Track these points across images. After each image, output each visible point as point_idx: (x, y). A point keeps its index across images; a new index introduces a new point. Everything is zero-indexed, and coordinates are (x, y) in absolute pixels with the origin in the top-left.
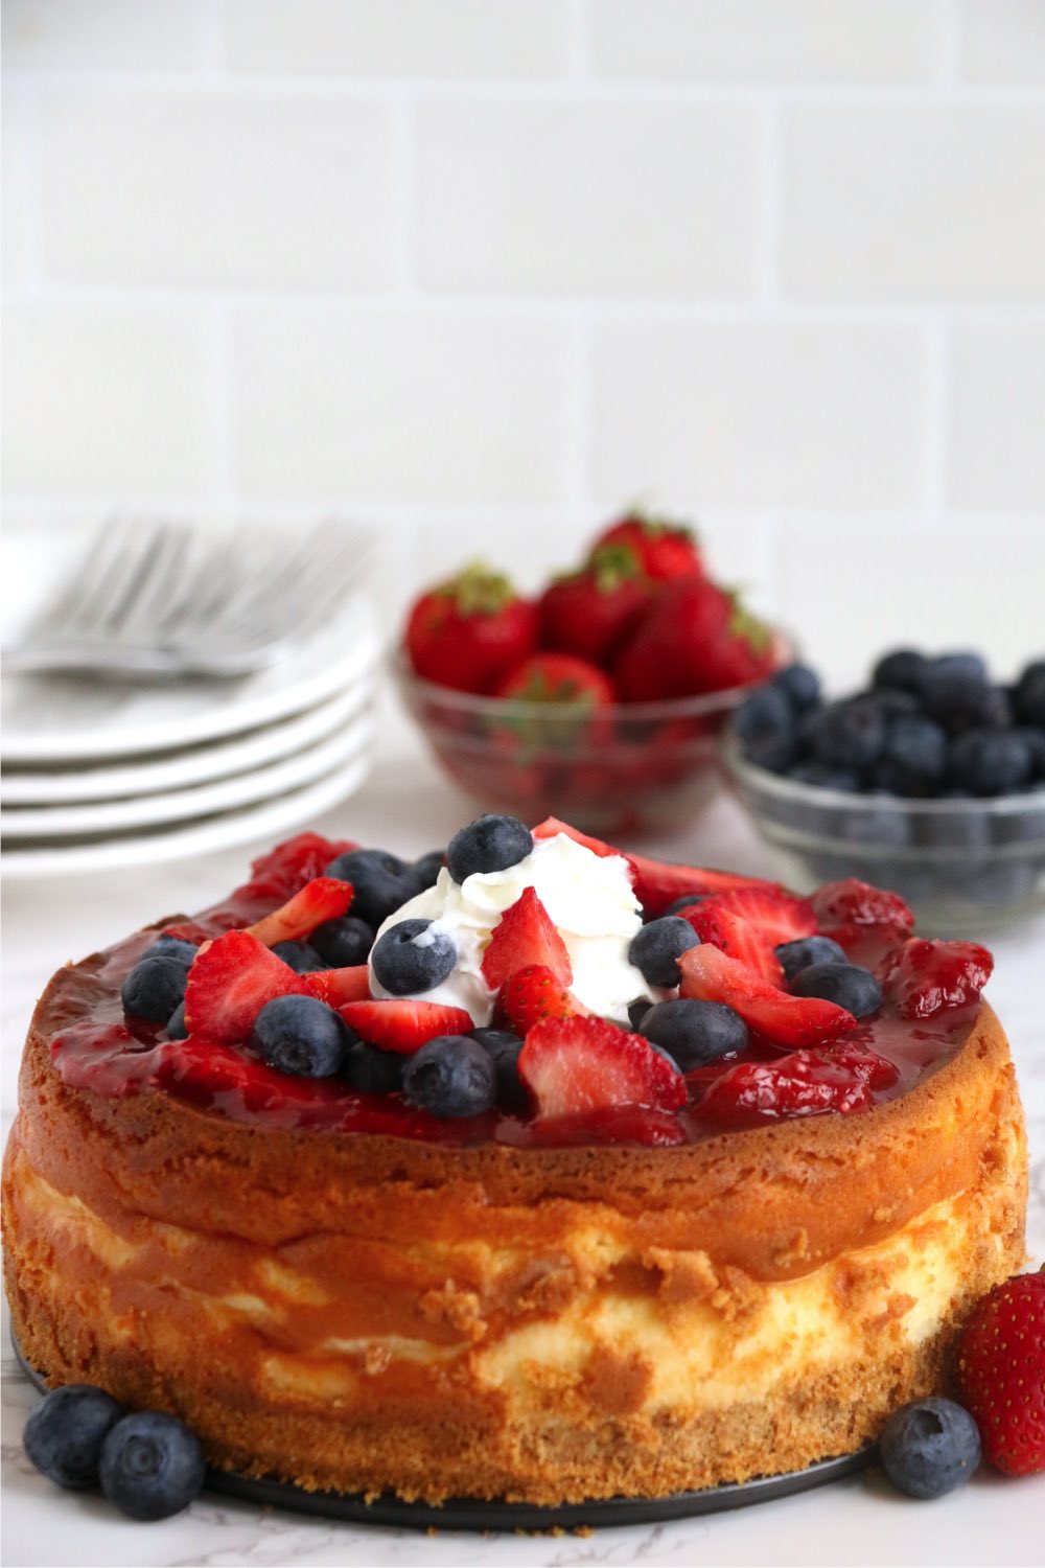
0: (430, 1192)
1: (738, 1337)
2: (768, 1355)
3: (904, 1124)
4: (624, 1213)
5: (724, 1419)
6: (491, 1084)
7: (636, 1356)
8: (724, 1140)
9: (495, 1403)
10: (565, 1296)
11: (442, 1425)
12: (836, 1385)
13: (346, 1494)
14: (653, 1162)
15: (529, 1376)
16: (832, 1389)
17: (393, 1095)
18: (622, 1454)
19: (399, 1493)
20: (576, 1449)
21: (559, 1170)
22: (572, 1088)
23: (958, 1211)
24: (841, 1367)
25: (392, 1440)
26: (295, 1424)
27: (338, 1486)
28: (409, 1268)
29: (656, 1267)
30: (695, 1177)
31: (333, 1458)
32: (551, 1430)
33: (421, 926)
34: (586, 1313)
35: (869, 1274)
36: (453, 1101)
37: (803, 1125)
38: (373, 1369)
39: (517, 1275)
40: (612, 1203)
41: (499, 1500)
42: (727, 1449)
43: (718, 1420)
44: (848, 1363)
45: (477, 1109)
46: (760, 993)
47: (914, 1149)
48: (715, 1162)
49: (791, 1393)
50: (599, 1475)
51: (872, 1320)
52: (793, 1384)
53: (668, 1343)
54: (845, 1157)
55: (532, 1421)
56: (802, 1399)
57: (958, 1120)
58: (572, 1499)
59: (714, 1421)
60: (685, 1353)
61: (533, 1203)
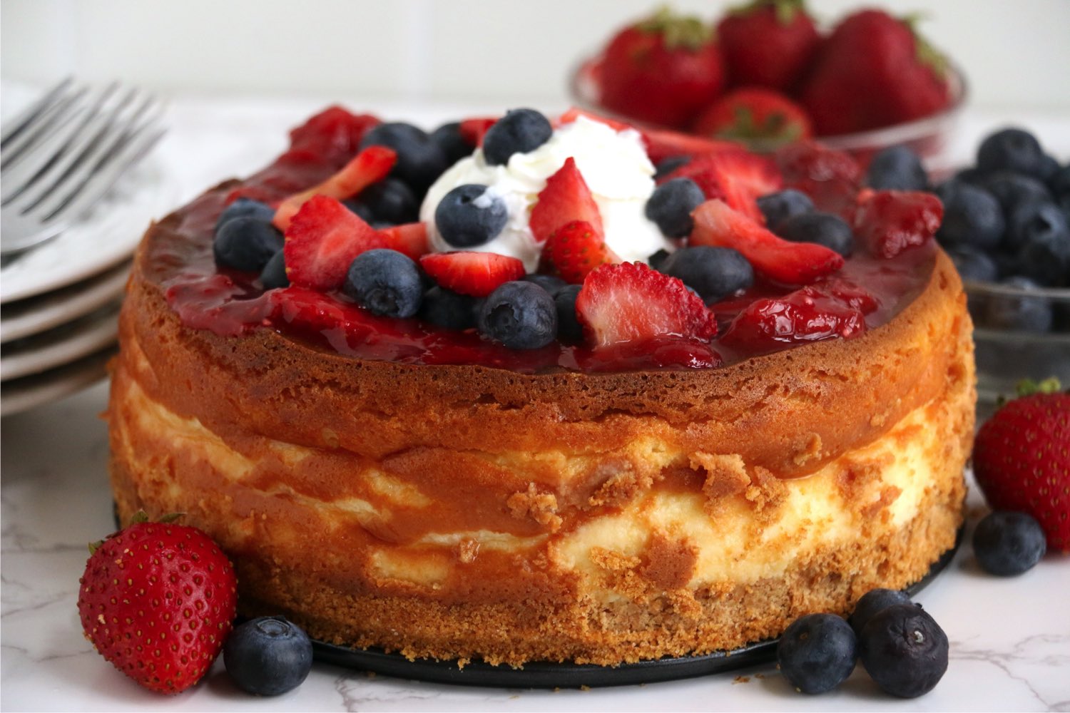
0: (514, 411)
1: (765, 524)
2: (789, 538)
3: (892, 346)
4: (674, 425)
5: (751, 591)
6: (554, 321)
7: (683, 542)
8: (752, 363)
9: (569, 583)
10: (628, 494)
11: (524, 603)
12: (839, 562)
13: (441, 661)
14: (696, 382)
15: (597, 560)
16: (836, 565)
17: (469, 331)
18: (669, 622)
19: (486, 659)
20: (632, 619)
21: (620, 391)
22: (623, 322)
23: (931, 415)
24: (843, 547)
25: (482, 616)
26: (399, 605)
27: (433, 656)
28: (498, 474)
29: (701, 468)
30: (730, 393)
31: (431, 632)
32: (612, 604)
33: (479, 190)
34: (643, 509)
35: (867, 470)
36: (524, 335)
37: (814, 349)
38: (466, 557)
39: (587, 478)
40: (664, 418)
41: (570, 662)
42: (754, 616)
43: (746, 592)
44: (849, 544)
45: (542, 342)
46: (761, 240)
47: (900, 367)
48: (746, 381)
49: (804, 569)
50: (651, 640)
51: (869, 508)
52: (806, 561)
53: (709, 530)
54: (848, 375)
55: (597, 598)
56: (812, 574)
57: (931, 341)
58: (629, 660)
59: (743, 593)
60: (722, 538)
61: (599, 419)
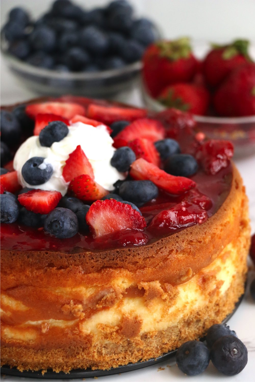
0: (62, 270)
1: (170, 306)
2: (180, 311)
3: (218, 223)
4: (131, 271)
5: (164, 333)
6: (77, 225)
7: (136, 318)
8: (162, 241)
9: (88, 339)
10: (113, 302)
11: (70, 348)
12: (199, 315)
13: (34, 371)
14: (139, 252)
15: (100, 329)
16: (199, 317)
17: (40, 229)
18: (130, 349)
19: (54, 370)
20: (115, 349)
21: (108, 259)
22: (107, 226)
23: (234, 246)
24: (201, 309)
25: (51, 354)
26: (16, 350)
27: (31, 369)
28: (57, 297)
29: (143, 288)
30: (154, 256)
31: (30, 360)
32: (106, 344)
33: (40, 160)
34: (119, 306)
35: (211, 278)
36: (65, 233)
37: (187, 231)
38: (44, 331)
39: (95, 296)
40: (127, 268)
41: (89, 369)
42: (166, 342)
43: (162, 333)
44: (204, 307)
45: (72, 235)
46: (161, 176)
47: (223, 232)
48: (160, 249)
49: (186, 321)
50: (123, 357)
51: (212, 292)
52: (186, 318)
53: (147, 312)
54: (202, 240)
55: (100, 343)
56: (189, 321)
57: (234, 216)
58: (115, 367)
59: (161, 334)
60: (152, 314)
61: (99, 271)
